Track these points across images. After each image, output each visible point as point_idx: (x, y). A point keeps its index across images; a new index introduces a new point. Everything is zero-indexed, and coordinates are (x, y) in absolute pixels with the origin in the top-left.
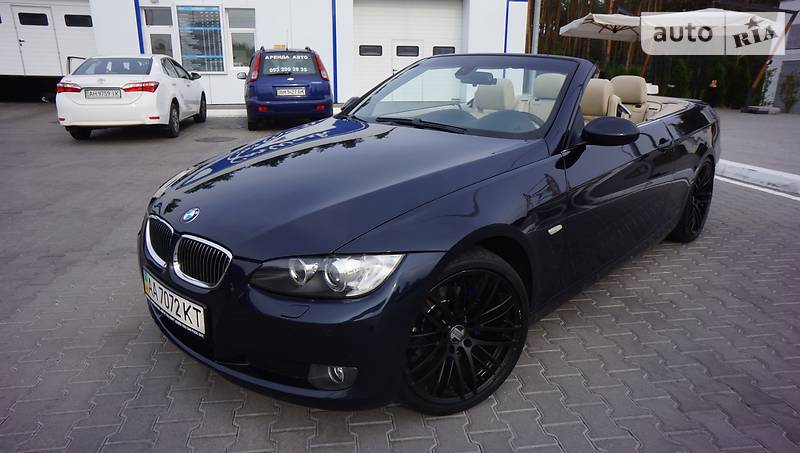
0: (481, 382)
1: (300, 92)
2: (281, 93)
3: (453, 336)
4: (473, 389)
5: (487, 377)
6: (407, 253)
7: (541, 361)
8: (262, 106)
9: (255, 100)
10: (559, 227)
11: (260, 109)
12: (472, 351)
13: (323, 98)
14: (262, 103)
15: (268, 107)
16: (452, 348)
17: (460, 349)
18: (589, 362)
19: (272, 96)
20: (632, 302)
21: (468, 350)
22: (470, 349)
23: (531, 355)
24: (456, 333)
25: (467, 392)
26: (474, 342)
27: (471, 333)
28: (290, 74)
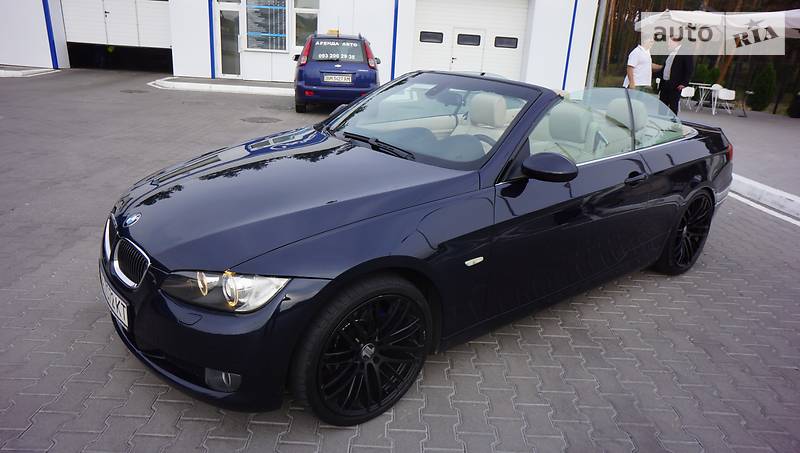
0: (385, 395)
1: (346, 79)
2: (328, 79)
3: (364, 353)
4: (379, 403)
5: (390, 391)
6: (293, 278)
7: (456, 384)
8: (310, 91)
9: (301, 84)
10: (480, 259)
11: (307, 93)
12: (380, 368)
13: (369, 87)
14: (310, 87)
15: (315, 92)
16: (363, 364)
17: (370, 365)
18: (502, 391)
19: (318, 82)
20: (580, 334)
21: (376, 367)
22: (378, 365)
23: (449, 378)
24: (367, 351)
25: (372, 404)
26: (383, 359)
27: (381, 351)
28: (337, 60)
